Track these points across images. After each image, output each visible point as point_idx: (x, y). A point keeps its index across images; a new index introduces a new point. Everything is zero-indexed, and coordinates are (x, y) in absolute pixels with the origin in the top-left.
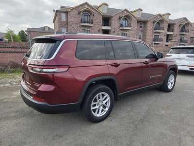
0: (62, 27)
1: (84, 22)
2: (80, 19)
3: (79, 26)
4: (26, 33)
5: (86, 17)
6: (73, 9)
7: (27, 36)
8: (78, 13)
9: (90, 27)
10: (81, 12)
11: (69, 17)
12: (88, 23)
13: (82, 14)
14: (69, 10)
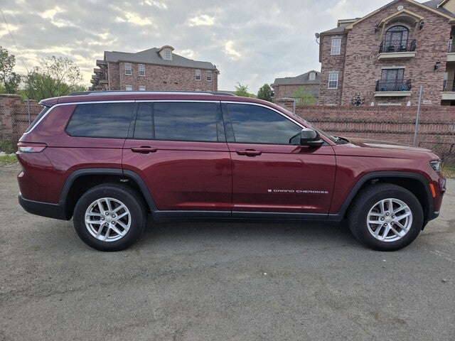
0: (331, 69)
1: (391, 49)
2: (379, 43)
3: (371, 61)
4: (272, 89)
5: (396, 37)
6: (360, 22)
7: (273, 95)
8: (373, 28)
9: (408, 59)
10: (381, 27)
11: (349, 43)
12: (401, 50)
13: (384, 30)
14: (351, 27)
